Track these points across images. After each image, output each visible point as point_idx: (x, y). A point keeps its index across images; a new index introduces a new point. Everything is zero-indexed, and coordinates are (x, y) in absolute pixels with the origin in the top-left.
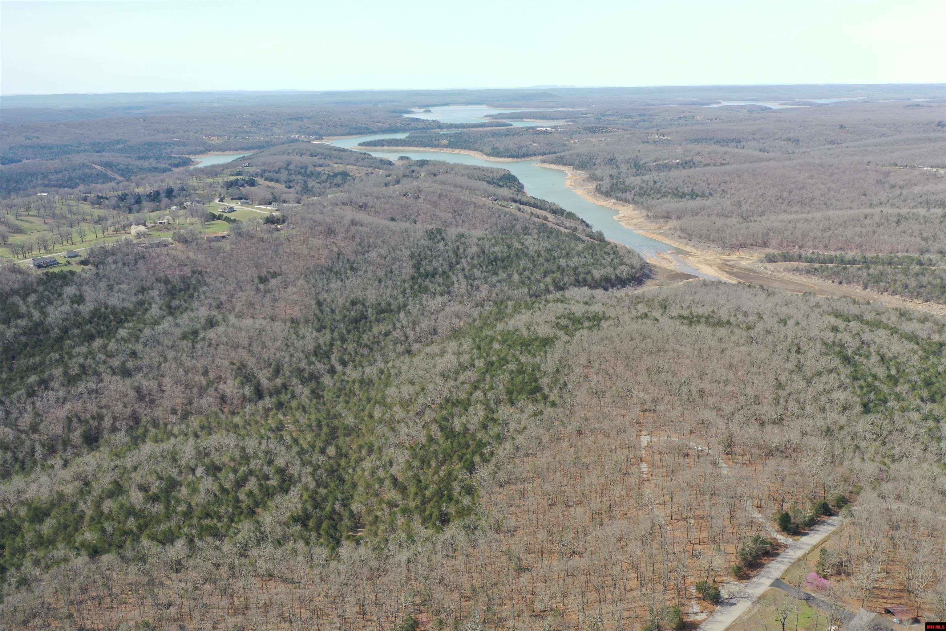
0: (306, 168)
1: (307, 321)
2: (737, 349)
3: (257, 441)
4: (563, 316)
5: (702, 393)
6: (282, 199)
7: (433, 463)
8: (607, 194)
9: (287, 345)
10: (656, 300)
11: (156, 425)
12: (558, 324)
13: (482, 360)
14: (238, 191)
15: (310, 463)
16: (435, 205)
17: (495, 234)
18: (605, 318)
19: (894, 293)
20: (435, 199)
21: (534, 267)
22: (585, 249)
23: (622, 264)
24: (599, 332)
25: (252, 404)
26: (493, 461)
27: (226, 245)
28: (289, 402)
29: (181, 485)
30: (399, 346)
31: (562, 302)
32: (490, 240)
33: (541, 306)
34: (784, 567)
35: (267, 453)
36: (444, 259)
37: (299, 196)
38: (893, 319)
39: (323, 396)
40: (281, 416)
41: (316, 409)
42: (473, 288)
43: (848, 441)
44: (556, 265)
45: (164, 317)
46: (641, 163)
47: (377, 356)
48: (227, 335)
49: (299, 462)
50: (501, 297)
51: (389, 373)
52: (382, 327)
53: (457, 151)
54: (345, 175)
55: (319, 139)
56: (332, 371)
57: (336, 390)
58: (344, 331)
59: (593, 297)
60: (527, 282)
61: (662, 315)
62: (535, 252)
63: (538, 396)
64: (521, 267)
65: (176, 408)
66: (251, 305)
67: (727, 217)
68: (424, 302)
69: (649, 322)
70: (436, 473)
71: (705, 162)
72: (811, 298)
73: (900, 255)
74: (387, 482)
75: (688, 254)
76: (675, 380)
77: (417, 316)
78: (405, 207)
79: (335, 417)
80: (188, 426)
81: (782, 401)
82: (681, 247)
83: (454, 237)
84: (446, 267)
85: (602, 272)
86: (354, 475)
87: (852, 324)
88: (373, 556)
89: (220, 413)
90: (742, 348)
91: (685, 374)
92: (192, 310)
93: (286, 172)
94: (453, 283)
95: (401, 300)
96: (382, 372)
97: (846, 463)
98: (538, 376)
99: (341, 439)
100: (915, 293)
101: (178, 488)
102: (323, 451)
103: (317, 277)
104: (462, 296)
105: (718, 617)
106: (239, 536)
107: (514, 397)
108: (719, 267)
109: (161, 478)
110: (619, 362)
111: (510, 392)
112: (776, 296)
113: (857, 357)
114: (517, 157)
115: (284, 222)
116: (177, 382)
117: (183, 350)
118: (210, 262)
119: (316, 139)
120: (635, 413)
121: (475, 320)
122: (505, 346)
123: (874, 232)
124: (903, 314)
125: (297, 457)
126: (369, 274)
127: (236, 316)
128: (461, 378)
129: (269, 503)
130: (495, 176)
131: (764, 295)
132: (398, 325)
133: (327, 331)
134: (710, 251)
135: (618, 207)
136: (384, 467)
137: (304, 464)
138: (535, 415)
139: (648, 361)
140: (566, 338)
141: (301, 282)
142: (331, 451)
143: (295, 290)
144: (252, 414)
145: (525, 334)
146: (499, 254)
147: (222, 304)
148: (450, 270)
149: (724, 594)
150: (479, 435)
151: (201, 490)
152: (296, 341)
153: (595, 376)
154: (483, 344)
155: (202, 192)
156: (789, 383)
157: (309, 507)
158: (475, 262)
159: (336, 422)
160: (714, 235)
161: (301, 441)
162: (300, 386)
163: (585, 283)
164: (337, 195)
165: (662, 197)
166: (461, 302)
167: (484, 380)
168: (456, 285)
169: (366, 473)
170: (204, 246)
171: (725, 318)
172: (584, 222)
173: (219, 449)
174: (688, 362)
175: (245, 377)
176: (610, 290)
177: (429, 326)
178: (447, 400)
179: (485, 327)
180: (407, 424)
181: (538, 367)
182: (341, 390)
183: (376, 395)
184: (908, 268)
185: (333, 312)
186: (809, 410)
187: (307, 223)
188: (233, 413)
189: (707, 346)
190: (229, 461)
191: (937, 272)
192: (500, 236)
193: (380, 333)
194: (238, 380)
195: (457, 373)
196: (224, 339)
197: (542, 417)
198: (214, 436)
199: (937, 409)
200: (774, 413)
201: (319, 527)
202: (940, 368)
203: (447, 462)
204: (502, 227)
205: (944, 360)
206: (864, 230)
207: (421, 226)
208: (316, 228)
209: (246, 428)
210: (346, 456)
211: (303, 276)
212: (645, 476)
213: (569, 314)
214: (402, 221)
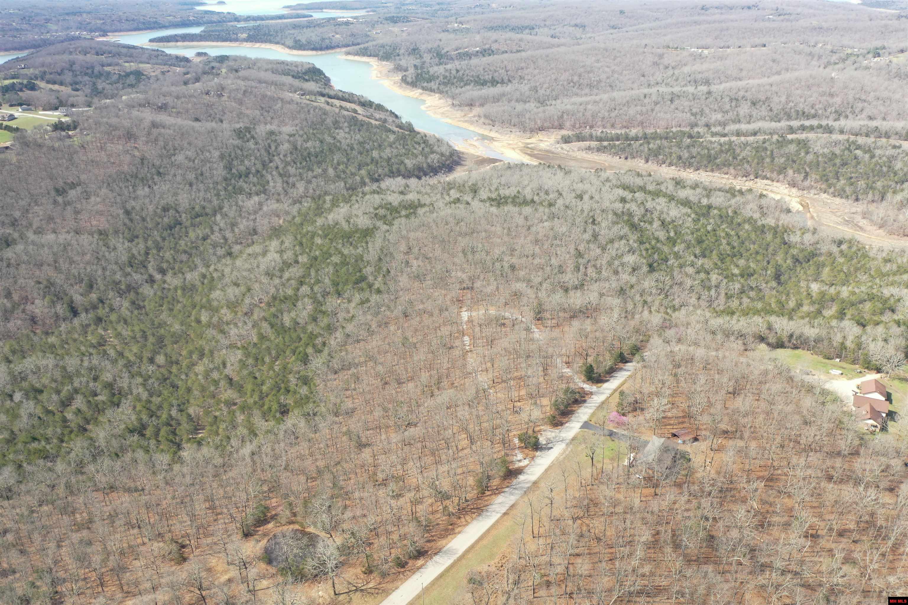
0: (93, 67)
1: (116, 232)
2: (541, 225)
3: (78, 358)
4: (380, 206)
5: (513, 268)
6: (69, 103)
7: (267, 359)
8: (413, 84)
9: (97, 258)
10: (466, 185)
12: (376, 215)
13: (306, 255)
14: (16, 96)
15: (140, 374)
16: (241, 103)
17: (306, 129)
18: (421, 205)
19: (671, 165)
20: (240, 96)
21: (348, 160)
22: (397, 140)
23: (432, 152)
24: (416, 220)
25: (68, 322)
26: (326, 351)
27: (12, 157)
28: (108, 316)
30: (219, 249)
31: (378, 193)
32: (302, 136)
33: (358, 198)
34: (591, 411)
35: (91, 369)
36: (256, 158)
37: (89, 99)
38: (671, 188)
39: (144, 307)
40: (100, 331)
41: (139, 320)
42: (289, 185)
43: (638, 298)
44: (369, 158)
46: (443, 52)
47: (198, 261)
48: (27, 253)
49: (127, 375)
50: (318, 192)
51: (212, 277)
52: (199, 232)
53: (258, 45)
54: (138, 74)
55: (103, 36)
56: (151, 280)
57: (157, 299)
58: (159, 239)
59: (408, 186)
60: (343, 176)
61: (473, 198)
62: (348, 145)
63: (363, 285)
64: (335, 161)
66: (50, 219)
67: (525, 102)
68: (240, 203)
69: (462, 206)
70: (271, 368)
71: (503, 50)
72: (602, 174)
73: (674, 130)
74: (222, 383)
75: (492, 139)
76: (488, 258)
77: (235, 218)
78: (210, 106)
79: (160, 326)
81: (582, 268)
82: (486, 133)
83: (264, 134)
84: (259, 166)
85: (414, 162)
86: (187, 380)
87: (637, 195)
88: (217, 454)
89: (32, 335)
90: (546, 224)
91: (497, 251)
93: (71, 74)
94: (268, 182)
95: (216, 202)
96: (204, 276)
97: (637, 316)
98: (362, 266)
99: (169, 347)
100: (687, 164)
102: (151, 360)
103: (121, 185)
104: (279, 194)
105: (538, 461)
106: (73, 455)
107: (340, 289)
108: (521, 150)
110: (437, 246)
111: (335, 284)
112: (572, 174)
113: (642, 224)
114: (321, 49)
115: (75, 128)
119: (100, 36)
120: (455, 292)
121: (294, 217)
122: (327, 240)
123: (652, 110)
124: (679, 183)
125: (124, 370)
126: (179, 178)
127: (35, 233)
128: (286, 275)
129: (101, 418)
130: (299, 69)
131: (562, 174)
132: (216, 228)
133: (141, 240)
134: (513, 136)
135: (425, 97)
136: (217, 368)
137: (132, 376)
138: (362, 303)
139: (463, 242)
140: (386, 227)
141: (104, 191)
142: (160, 359)
143: (98, 199)
144: (69, 332)
145: (345, 226)
146: (312, 150)
147: (16, 220)
148: (264, 169)
149: (542, 440)
150: (310, 328)
151: (23, 414)
152: (107, 254)
153: (415, 261)
154: (304, 240)
156: (587, 251)
157: (145, 417)
158: (289, 159)
159: (162, 331)
160: (515, 120)
161: (127, 354)
162: (118, 299)
163: (399, 173)
164: (133, 96)
165: (466, 85)
166: (278, 201)
167: (309, 275)
168: (271, 184)
169: (200, 377)
171: (529, 197)
172: (393, 113)
173: (37, 371)
174: (499, 240)
175: (55, 295)
176: (424, 178)
177: (248, 227)
178: (274, 298)
179: (305, 223)
180: (236, 325)
181: (361, 258)
182: (163, 298)
183: (201, 300)
184: (681, 141)
185: (144, 220)
186: (604, 274)
187: (103, 128)
188: (47, 333)
189: (515, 224)
190: (50, 382)
191: (705, 144)
192: (311, 131)
193: (197, 238)
194: (47, 299)
195: (282, 270)
196: (25, 258)
197: (369, 305)
198: (29, 359)
199: (707, 263)
200: (575, 280)
201: (157, 434)
202: (709, 228)
203: (281, 357)
204: (313, 122)
205: (711, 221)
206: (644, 109)
207: (228, 126)
208: (113, 133)
209: (64, 347)
210: (177, 363)
211: (105, 185)
212: (467, 348)
213: (386, 204)
214: (207, 121)
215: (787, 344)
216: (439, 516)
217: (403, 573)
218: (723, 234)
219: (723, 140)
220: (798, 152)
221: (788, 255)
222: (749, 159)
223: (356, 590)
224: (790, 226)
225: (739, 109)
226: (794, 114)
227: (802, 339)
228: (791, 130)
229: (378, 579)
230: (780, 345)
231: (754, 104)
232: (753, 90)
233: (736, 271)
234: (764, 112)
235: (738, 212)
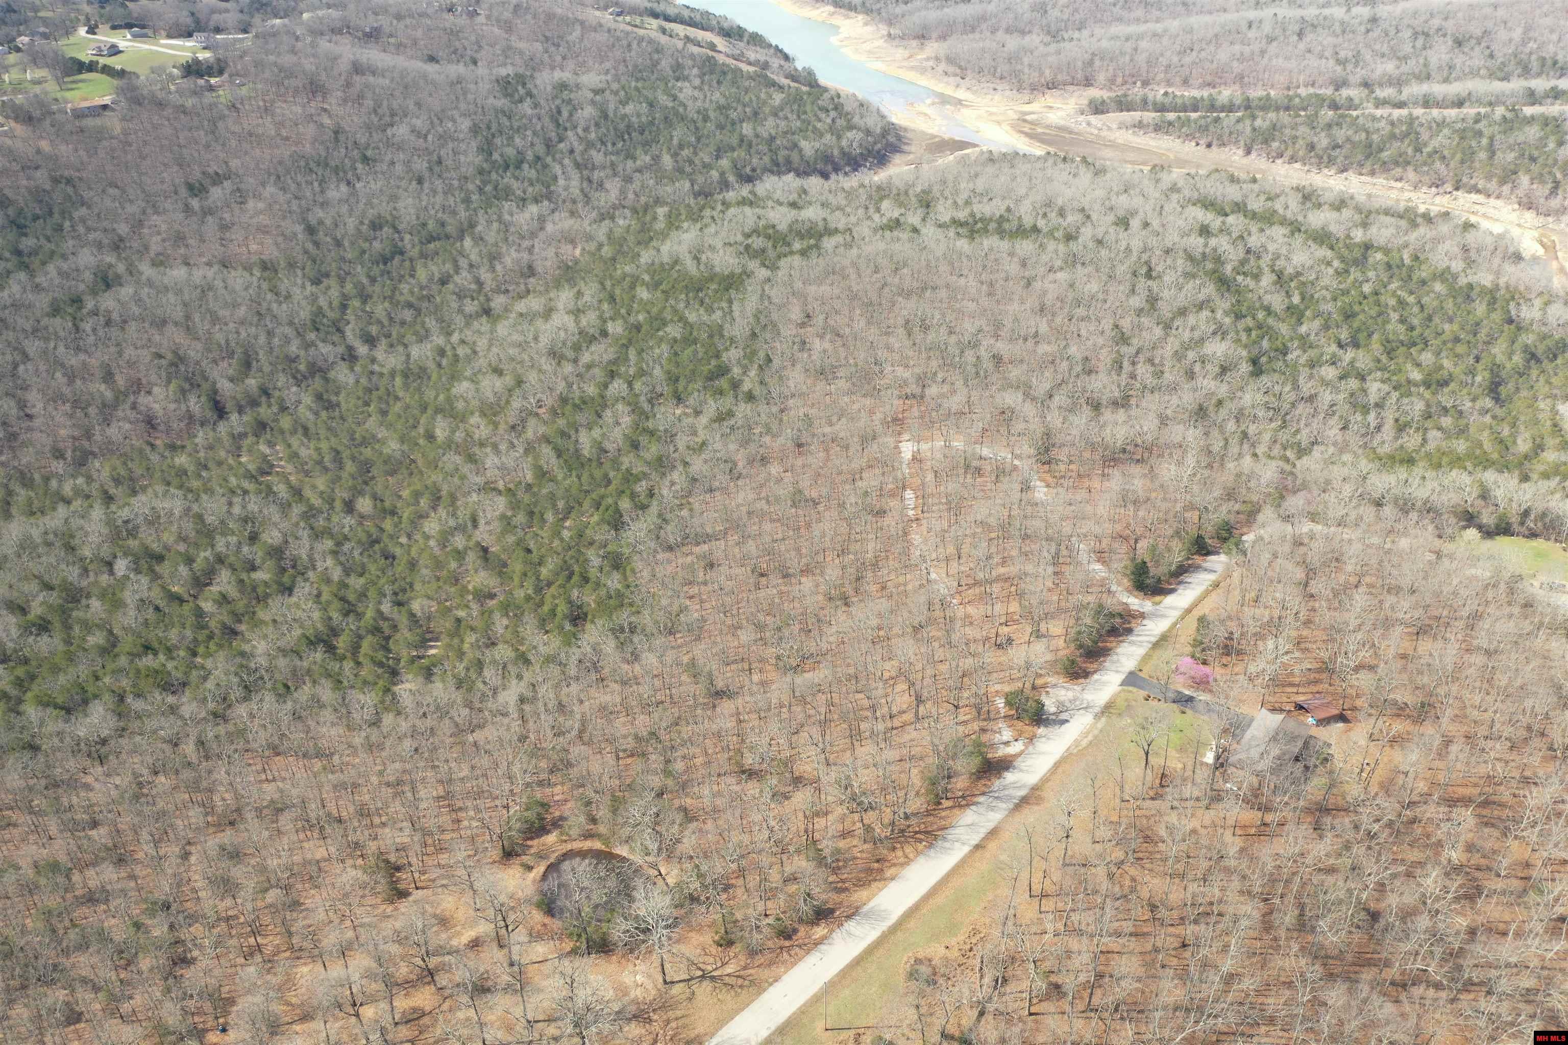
1: (291, 265)
2: (1051, 276)
3: (224, 500)
4: (756, 232)
5: (997, 359)
6: (212, 24)
7: (550, 517)
9: (259, 313)
10: (911, 192)
11: (26, 481)
12: (747, 247)
13: (620, 322)
14: (120, 11)
15: (328, 532)
16: (508, 27)
17: (623, 81)
18: (831, 232)
19: (1293, 159)
20: (507, 15)
21: (698, 139)
22: (787, 102)
23: (851, 127)
24: (821, 260)
25: (208, 429)
26: (654, 509)
27: (113, 123)
28: (277, 421)
29: (88, 596)
30: (468, 301)
31: (751, 204)
32: (616, 93)
33: (715, 213)
34: (1140, 651)
35: (245, 520)
36: (535, 133)
37: (246, 17)
38: (1292, 206)
39: (338, 405)
40: (264, 448)
41: (329, 429)
42: (593, 185)
43: (1231, 426)
44: (736, 136)
45: (9, 272)
47: (431, 323)
48: (139, 301)
49: (306, 533)
50: (643, 199)
51: (456, 355)
52: (434, 268)
56: (350, 357)
57: (360, 393)
58: (365, 281)
59: (805, 192)
60: (688, 169)
61: (924, 220)
62: (698, 112)
63: (723, 383)
64: (675, 141)
65: (61, 445)
66: (179, 239)
67: (1023, 33)
68: (507, 217)
69: (904, 236)
70: (557, 534)
72: (1164, 176)
73: (1303, 92)
74: (472, 557)
75: (960, 102)
76: (953, 339)
77: (496, 244)
78: (454, 33)
79: (365, 442)
80: (89, 479)
81: (1126, 364)
82: (949, 91)
83: (549, 88)
84: (540, 149)
85: (817, 145)
86: (410, 546)
87: (1231, 219)
88: (458, 697)
89: (148, 449)
90: (1060, 276)
91: (969, 327)
92: (64, 257)
94: (555, 178)
95: (463, 214)
96: (442, 352)
97: (1231, 465)
98: (720, 347)
99: (380, 480)
100: (1325, 159)
101: (84, 602)
102: (349, 507)
103: (299, 178)
104: (574, 202)
105: (1042, 745)
106: (210, 685)
107: (681, 388)
108: (1013, 126)
109: (49, 587)
110: (858, 312)
111: (673, 379)
112: (1108, 175)
113: (1240, 278)
115: (221, 72)
116: (57, 398)
117: (57, 337)
118: (85, 159)
120: (892, 404)
121: (601, 246)
122: (658, 294)
123: (1263, 52)
124: (1308, 197)
125: (302, 524)
126: (399, 168)
127: (154, 264)
128: (586, 358)
129: (262, 614)
131: (1089, 175)
132: (463, 263)
133: (333, 282)
134: (997, 97)
135: (839, 20)
136: (461, 528)
137: (317, 535)
138: (720, 418)
139: (907, 307)
140: (763, 273)
141: (270, 190)
142: (364, 505)
143: (261, 205)
144: (211, 448)
145: (690, 265)
146: (634, 119)
147: (121, 240)
148: (548, 154)
149: (1050, 706)
150: (626, 461)
151: (129, 601)
152: (274, 306)
153: (817, 341)
154: (618, 292)
155: (49, 14)
156: (1137, 332)
157: (335, 615)
158: (593, 136)
159: (368, 452)
160: (1003, 68)
161: (308, 493)
162: (294, 389)
163: (788, 166)
164: (320, 13)
166: (572, 214)
167: (627, 359)
168: (561, 182)
169: (432, 543)
170: (68, 127)
171: (1028, 221)
172: (781, 51)
173: (153, 521)
174: (972, 306)
175: (187, 379)
176: (833, 176)
177: (518, 261)
178: (564, 400)
179: (620, 258)
180: (495, 447)
181: (717, 331)
182: (370, 391)
183: (436, 398)
184: (1316, 114)
185: (338, 244)
186: (1168, 377)
187: (267, 74)
188: (173, 447)
189: (1003, 275)
190: (176, 542)
191: (1361, 121)
192: (633, 84)
193: (431, 279)
194: (172, 387)
195: (577, 348)
196: (136, 310)
197: (732, 422)
198: (142, 498)
199: (1363, 359)
200: (1114, 388)
201: (355, 648)
202: (1367, 288)
203: (573, 515)
204: (636, 66)
205: (1371, 274)
206: (1247, 50)
207: (486, 71)
208: (286, 82)
209: (200, 476)
210: (393, 513)
211: (273, 178)
212: (911, 513)
213: (766, 227)
214: (450, 61)
215: (1516, 527)
216: (855, 842)
217: (789, 948)
218: (1392, 302)
219: (1397, 113)
220: (1543, 142)
221: (1517, 346)
222: (1446, 153)
223: (703, 977)
224: (1522, 288)
225: (1429, 52)
226: (1535, 65)
227: (1547, 520)
228: (1532, 97)
229: (742, 958)
230: (1503, 529)
231: (1459, 43)
232: (1460, 15)
233: (1416, 376)
234: (1477, 59)
235: (1422, 257)
